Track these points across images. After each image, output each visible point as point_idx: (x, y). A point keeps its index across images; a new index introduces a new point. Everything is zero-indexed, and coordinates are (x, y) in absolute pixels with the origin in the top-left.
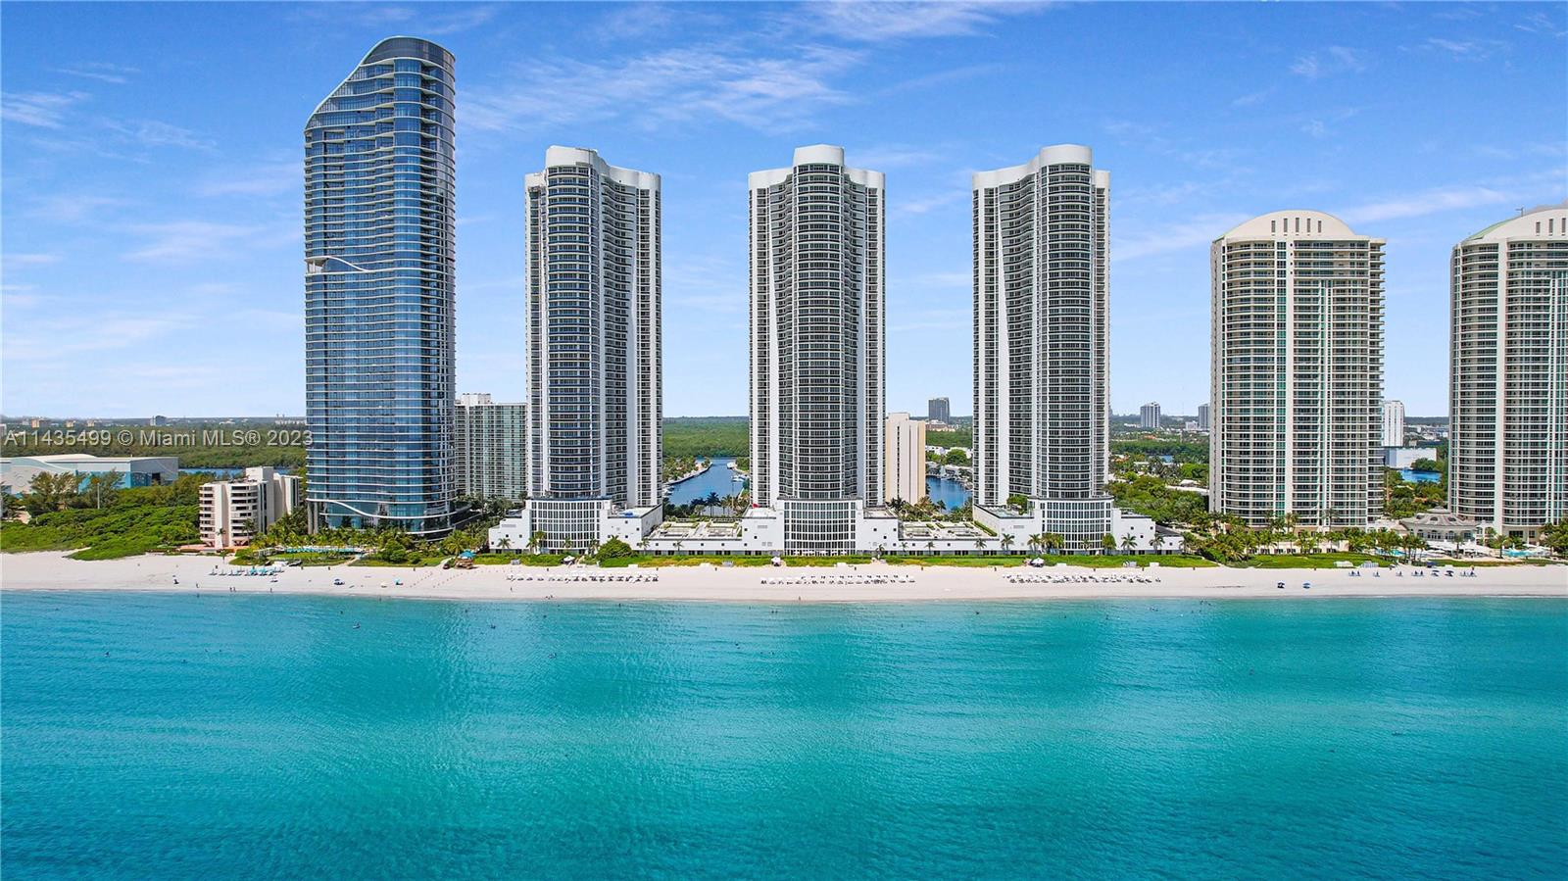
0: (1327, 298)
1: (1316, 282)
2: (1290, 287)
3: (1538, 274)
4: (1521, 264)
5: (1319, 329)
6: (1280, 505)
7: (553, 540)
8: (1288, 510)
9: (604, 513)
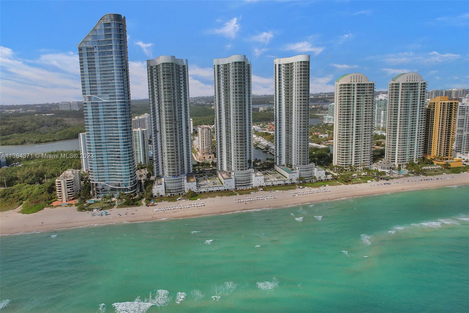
6: (351, 162)
7: (171, 191)
8: (353, 163)
9: (185, 181)
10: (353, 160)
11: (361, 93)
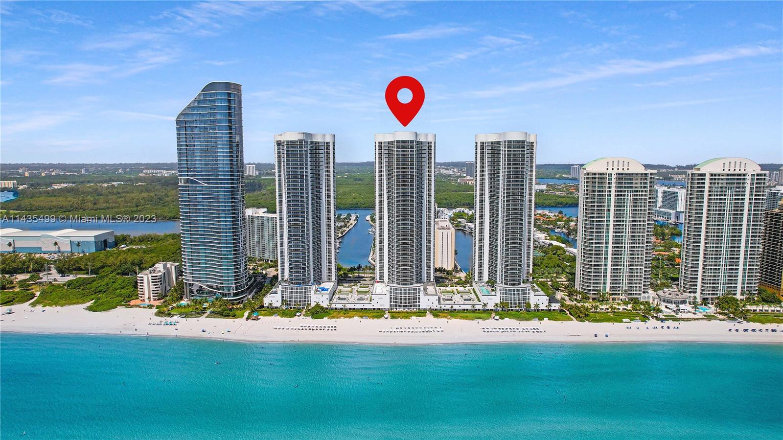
0: (629, 198)
1: (625, 191)
2: (613, 193)
3: (722, 188)
4: (715, 183)
5: (625, 212)
6: (604, 287)
7: (291, 303)
8: (608, 289)
9: (312, 292)
10: (608, 285)
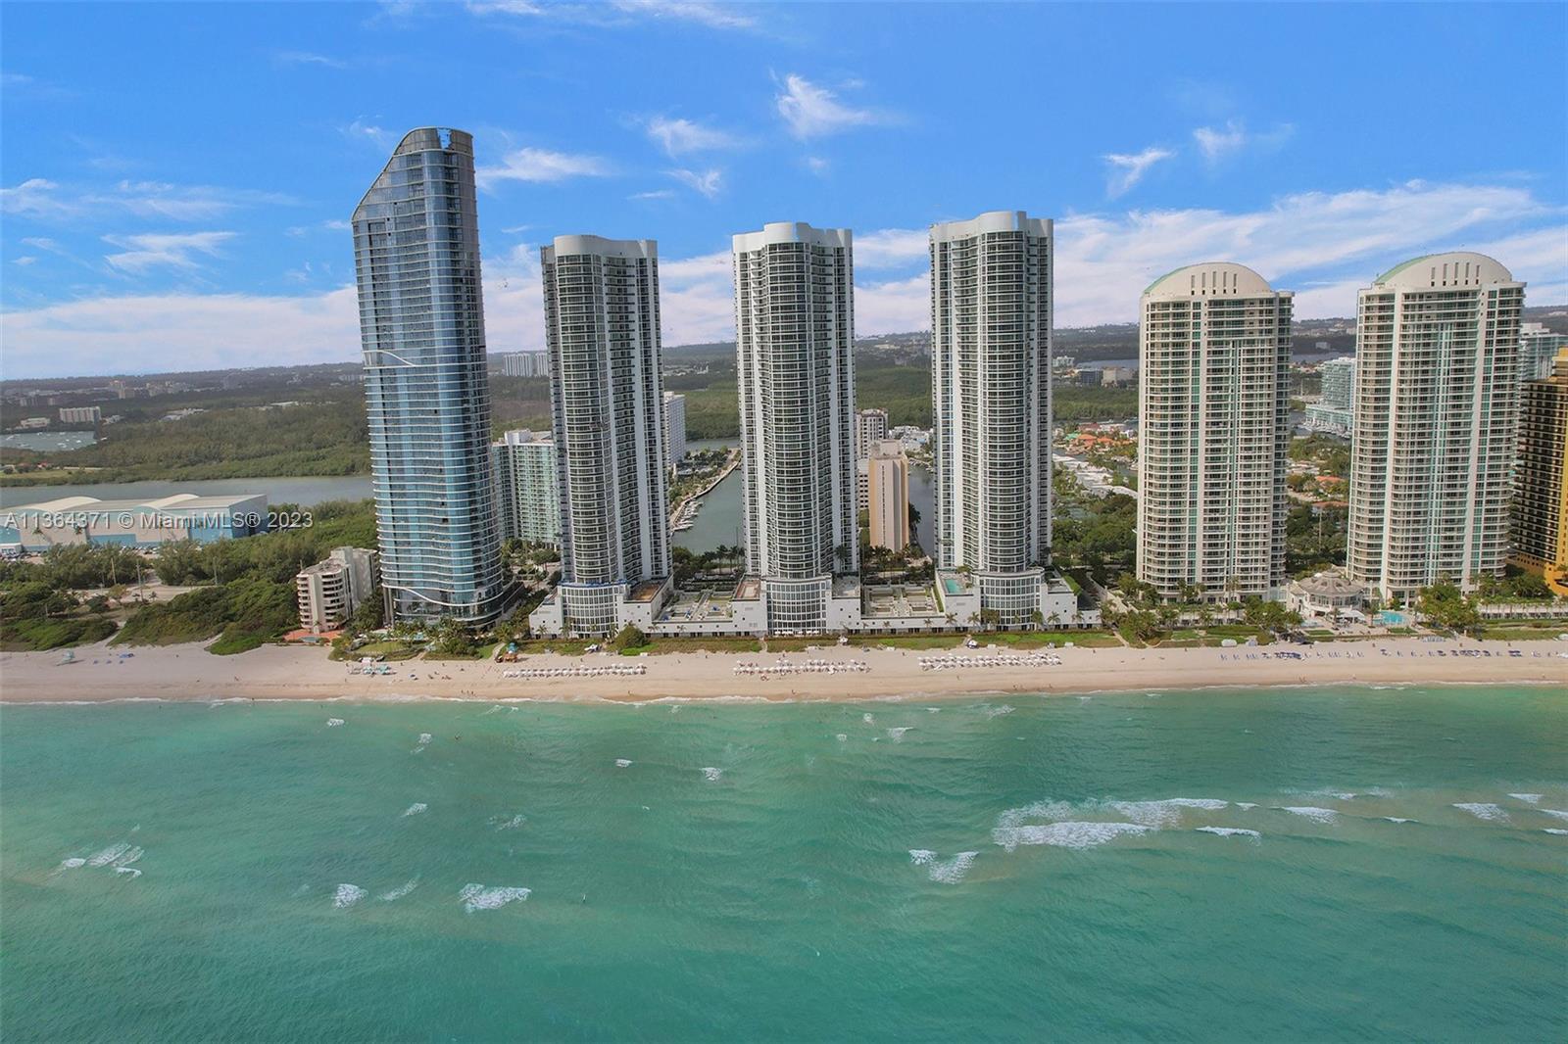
6: (1191, 571)
7: (581, 625)
8: (1198, 577)
9: (620, 598)
10: (1199, 567)
11: (1228, 332)
